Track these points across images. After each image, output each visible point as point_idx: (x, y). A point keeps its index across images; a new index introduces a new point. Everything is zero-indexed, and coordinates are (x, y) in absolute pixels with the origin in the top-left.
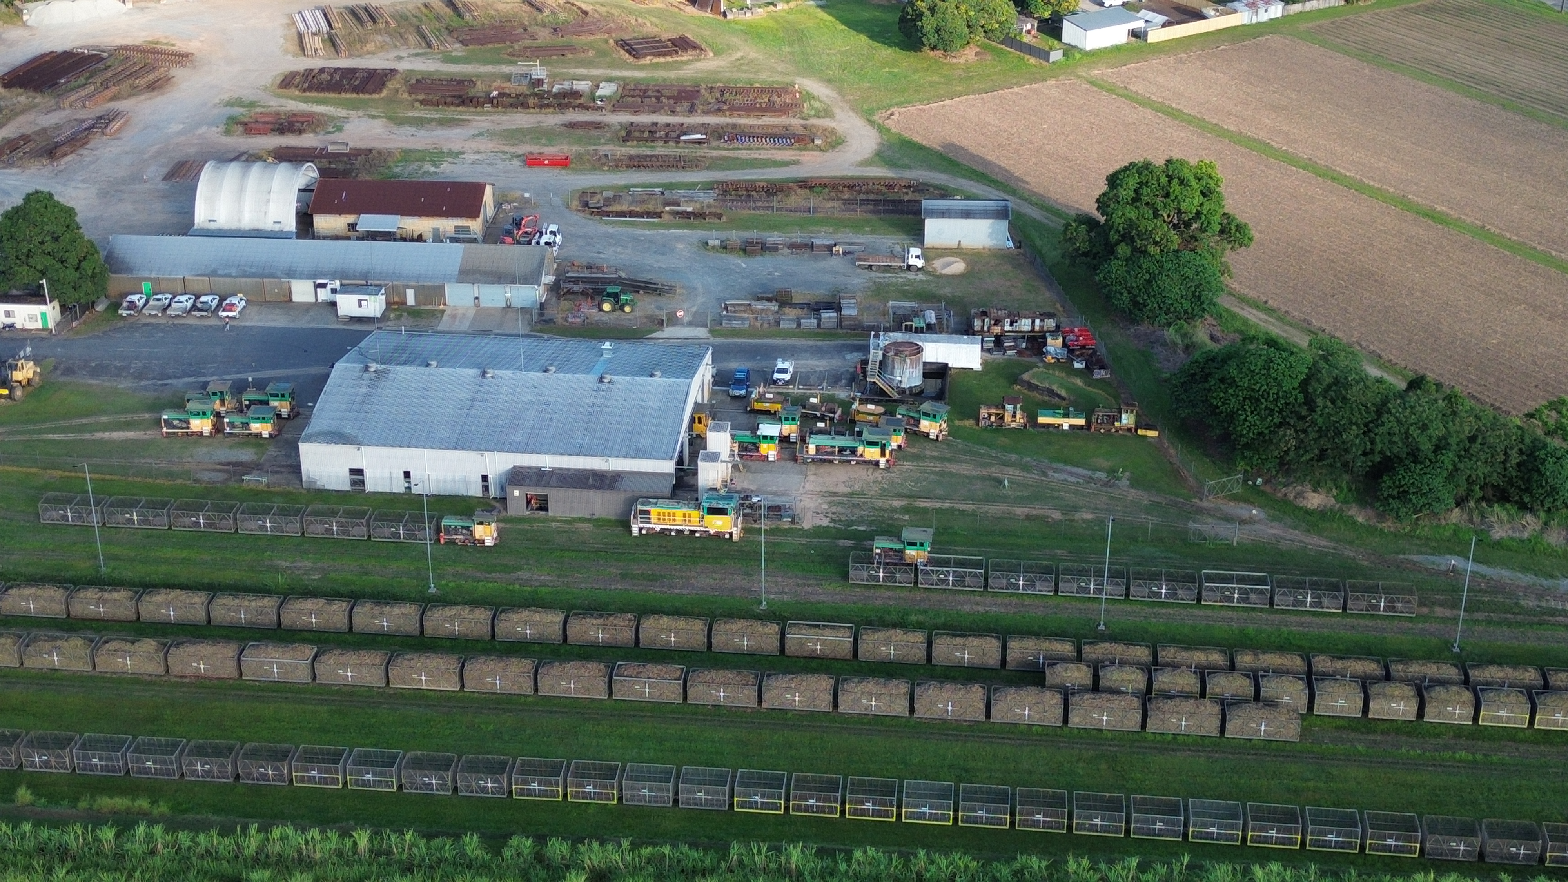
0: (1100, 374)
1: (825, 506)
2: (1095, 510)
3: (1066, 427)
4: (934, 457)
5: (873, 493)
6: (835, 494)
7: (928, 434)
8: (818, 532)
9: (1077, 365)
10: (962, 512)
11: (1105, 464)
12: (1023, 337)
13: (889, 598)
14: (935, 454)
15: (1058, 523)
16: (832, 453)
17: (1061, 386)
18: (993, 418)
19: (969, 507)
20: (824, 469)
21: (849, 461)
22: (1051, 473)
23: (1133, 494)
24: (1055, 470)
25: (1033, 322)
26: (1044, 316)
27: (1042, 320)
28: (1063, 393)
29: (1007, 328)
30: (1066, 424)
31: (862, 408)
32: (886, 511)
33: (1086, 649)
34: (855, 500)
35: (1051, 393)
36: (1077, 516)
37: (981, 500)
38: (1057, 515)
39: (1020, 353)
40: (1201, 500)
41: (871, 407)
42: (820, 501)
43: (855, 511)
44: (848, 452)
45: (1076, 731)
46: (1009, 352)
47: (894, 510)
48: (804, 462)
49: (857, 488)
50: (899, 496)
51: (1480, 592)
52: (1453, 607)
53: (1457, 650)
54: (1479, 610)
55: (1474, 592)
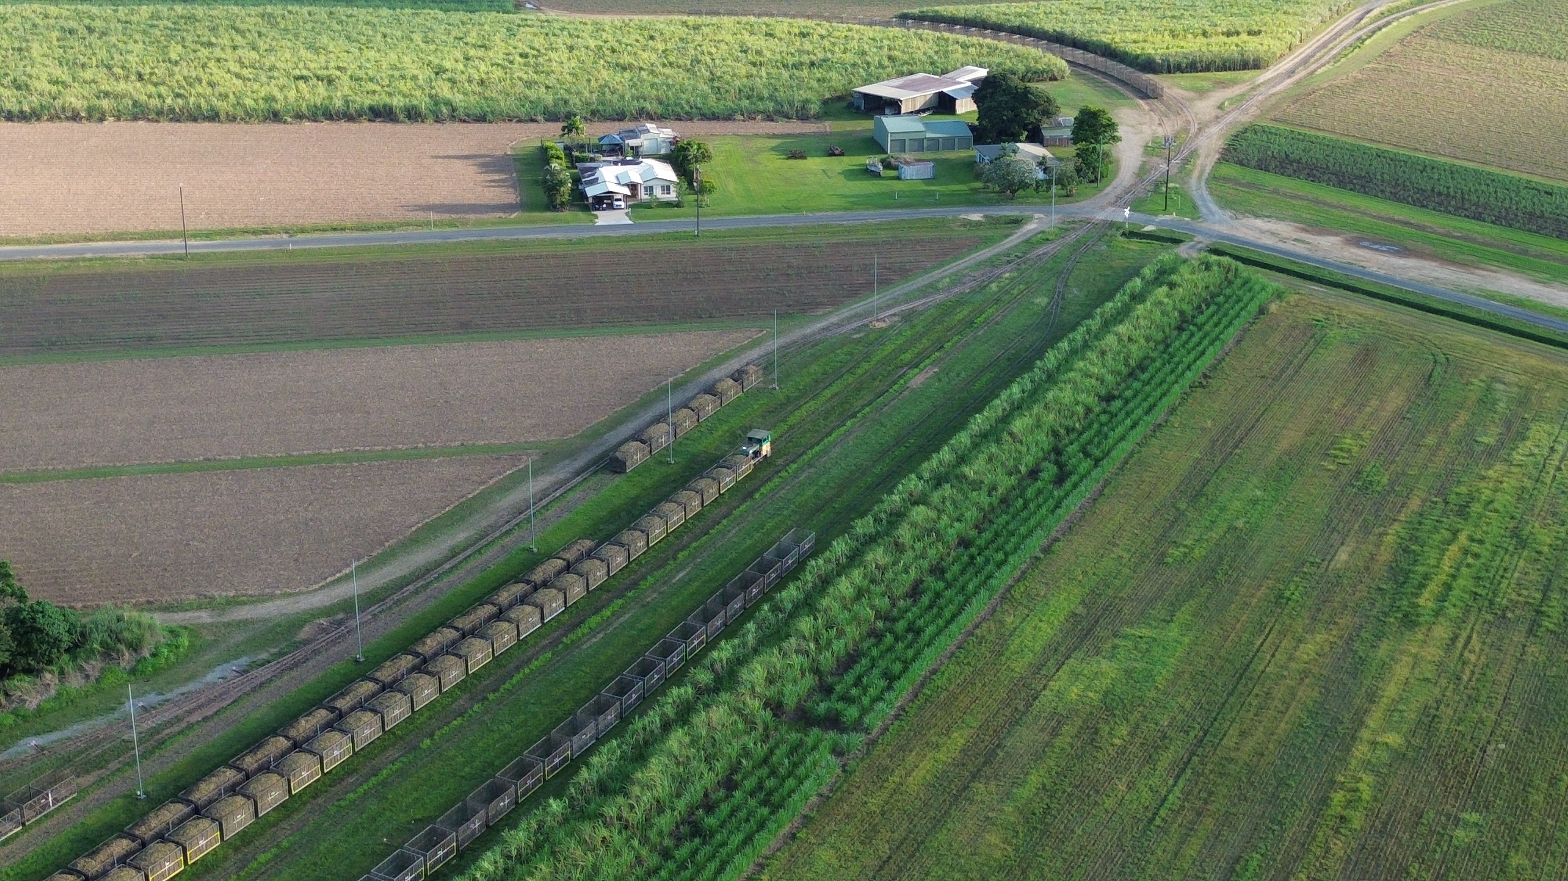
51: (86, 750)
52: (88, 772)
53: (143, 796)
54: (107, 762)
55: (82, 752)
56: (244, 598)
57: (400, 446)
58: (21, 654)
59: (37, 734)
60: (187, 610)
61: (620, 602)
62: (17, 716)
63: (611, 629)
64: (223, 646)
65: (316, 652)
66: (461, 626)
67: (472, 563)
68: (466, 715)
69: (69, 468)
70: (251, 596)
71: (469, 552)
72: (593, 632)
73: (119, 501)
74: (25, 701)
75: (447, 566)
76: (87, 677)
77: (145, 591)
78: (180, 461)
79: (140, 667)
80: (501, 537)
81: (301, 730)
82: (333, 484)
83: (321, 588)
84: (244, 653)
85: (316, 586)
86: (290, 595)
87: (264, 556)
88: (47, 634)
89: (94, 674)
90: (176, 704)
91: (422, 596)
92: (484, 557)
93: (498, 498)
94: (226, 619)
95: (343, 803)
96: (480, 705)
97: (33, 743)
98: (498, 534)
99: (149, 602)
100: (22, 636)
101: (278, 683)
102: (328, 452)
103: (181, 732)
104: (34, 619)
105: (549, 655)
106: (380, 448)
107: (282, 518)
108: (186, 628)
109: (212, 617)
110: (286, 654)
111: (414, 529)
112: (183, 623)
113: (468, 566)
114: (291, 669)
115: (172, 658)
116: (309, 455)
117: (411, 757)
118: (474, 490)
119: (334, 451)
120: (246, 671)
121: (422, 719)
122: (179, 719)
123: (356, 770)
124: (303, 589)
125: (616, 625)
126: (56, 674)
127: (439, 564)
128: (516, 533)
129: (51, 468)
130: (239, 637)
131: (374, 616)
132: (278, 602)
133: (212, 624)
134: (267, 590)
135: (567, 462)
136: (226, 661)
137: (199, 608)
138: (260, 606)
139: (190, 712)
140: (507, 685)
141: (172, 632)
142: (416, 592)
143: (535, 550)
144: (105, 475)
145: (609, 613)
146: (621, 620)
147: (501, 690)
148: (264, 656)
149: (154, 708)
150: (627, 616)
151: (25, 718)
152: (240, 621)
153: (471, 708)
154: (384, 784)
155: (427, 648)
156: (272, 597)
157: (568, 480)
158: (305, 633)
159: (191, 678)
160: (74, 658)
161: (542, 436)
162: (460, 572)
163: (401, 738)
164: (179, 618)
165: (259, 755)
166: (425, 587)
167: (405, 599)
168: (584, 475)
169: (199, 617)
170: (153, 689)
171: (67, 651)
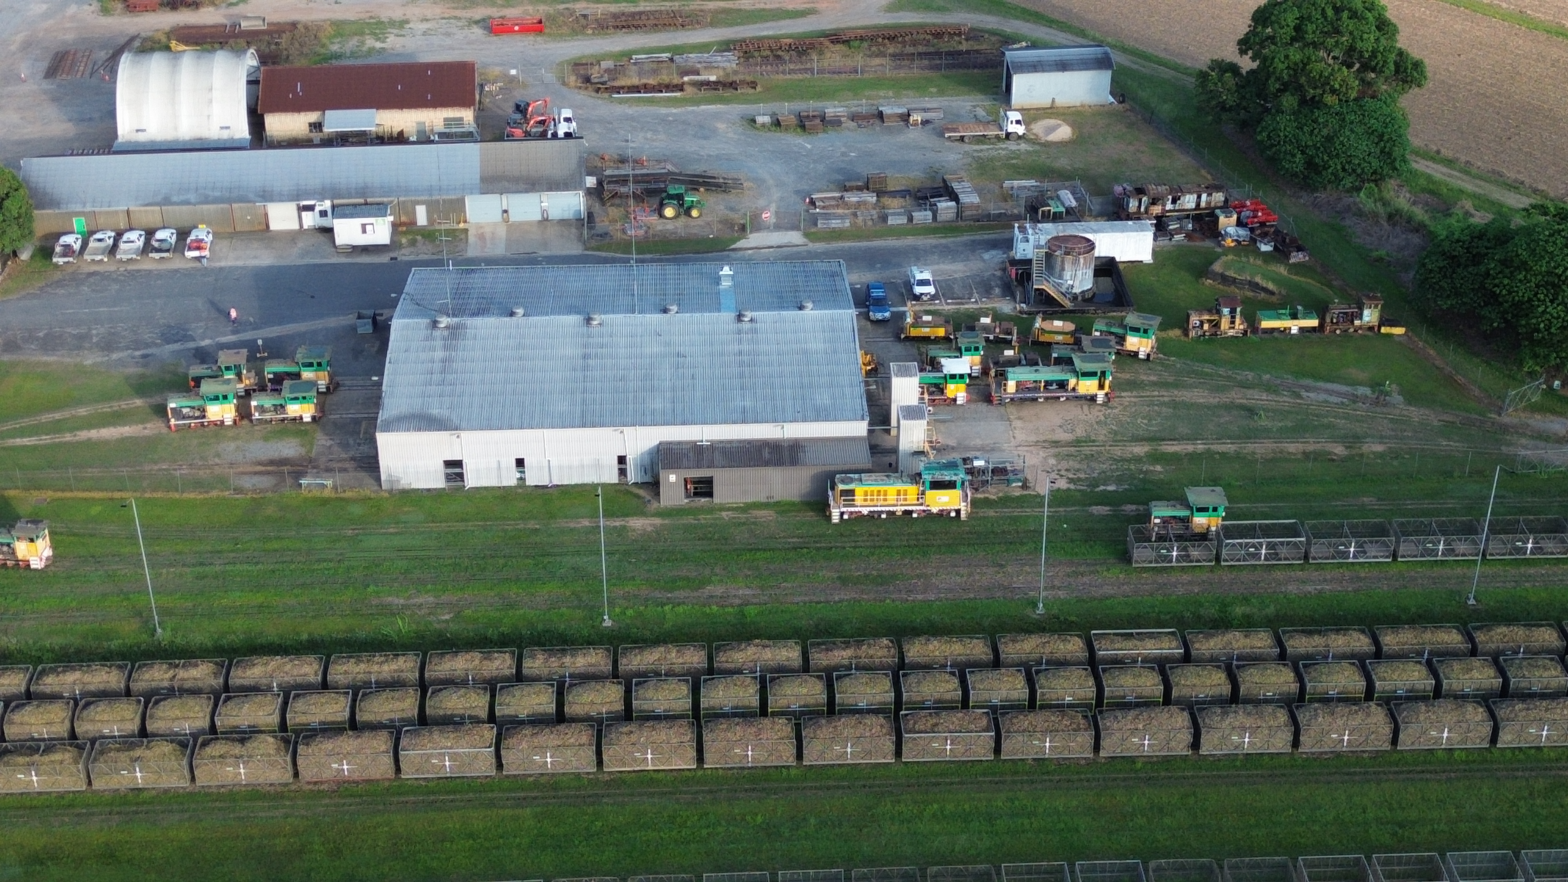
0: (1297, 257)
1: (1052, 461)
2: (1382, 439)
3: (1294, 331)
4: (1154, 384)
5: (1102, 438)
6: (1056, 443)
7: (1136, 354)
8: (1059, 498)
9: (1265, 248)
10: (1223, 455)
11: (1362, 376)
12: (1188, 217)
13: (1190, 583)
14: (1153, 378)
15: (1344, 460)
16: (1036, 389)
17: (1265, 276)
18: (1206, 327)
19: (1229, 447)
20: (1028, 411)
21: (1059, 398)
22: (1304, 394)
23: (1416, 414)
24: (1308, 389)
25: (1199, 197)
26: (1211, 189)
27: (1210, 195)
28: (1271, 286)
29: (1169, 206)
30: (1295, 326)
31: (1047, 325)
32: (1129, 461)
33: (1480, 637)
34: (1087, 450)
35: (1255, 286)
36: (1365, 449)
37: (1239, 438)
38: (1339, 450)
39: (1189, 236)
40: (1500, 415)
41: (1058, 324)
42: (1042, 454)
43: (1093, 464)
44: (1054, 387)
45: (1509, 754)
46: (1177, 237)
47: (1138, 459)
48: (1001, 403)
49: (1080, 432)
50: (1137, 439)
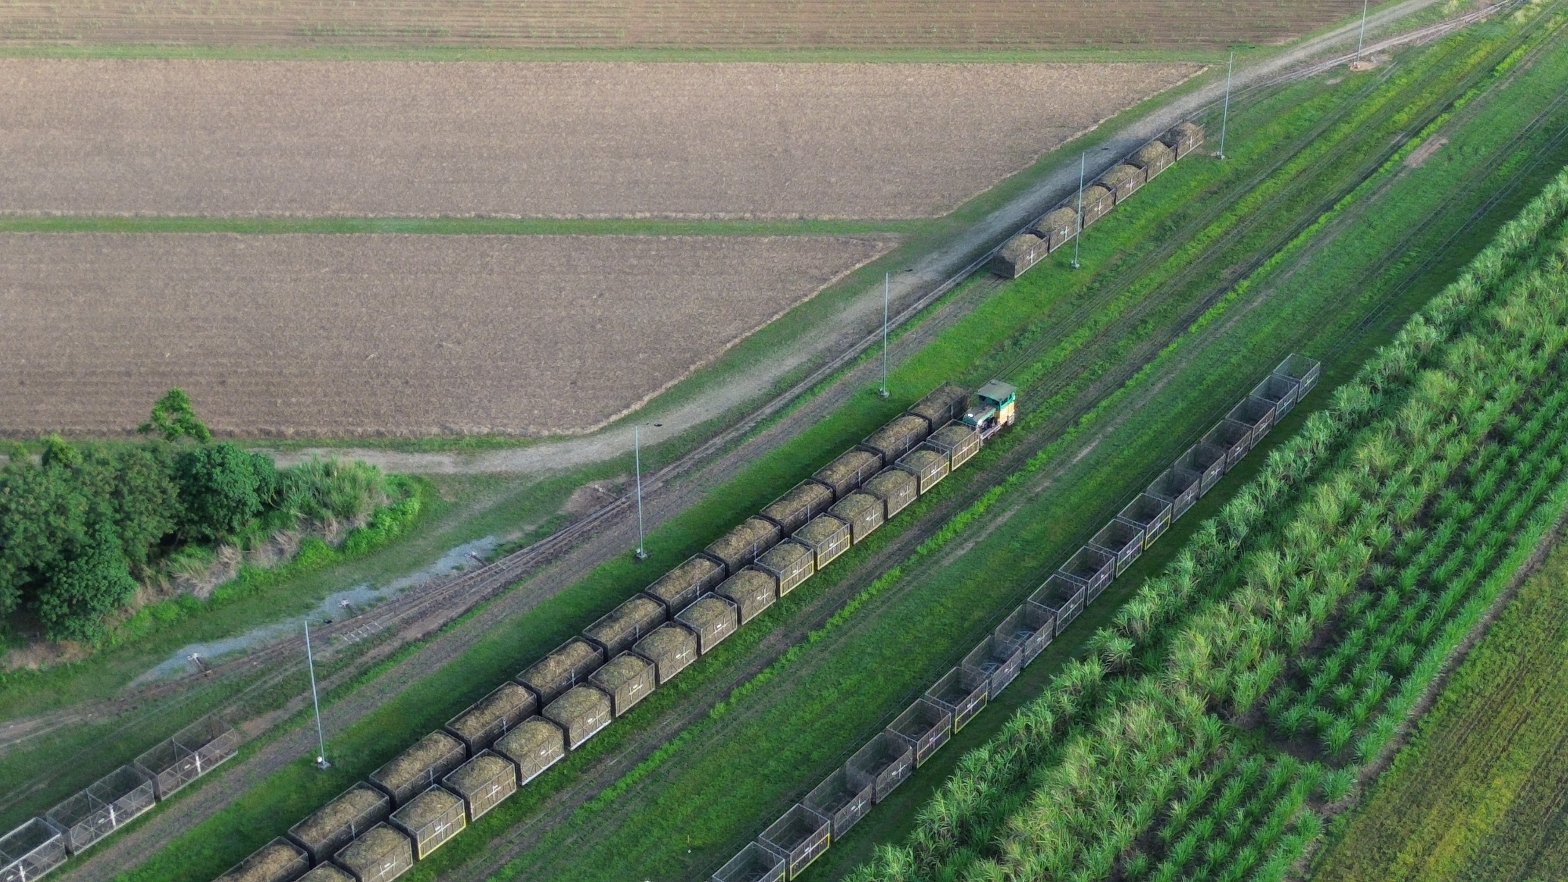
51: (263, 674)
52: (259, 712)
53: (326, 765)
54: (287, 698)
55: (257, 678)
56: (501, 439)
57: (722, 215)
58: (191, 521)
59: (204, 639)
60: (425, 452)
61: (998, 490)
62: (182, 606)
63: (984, 536)
64: (465, 515)
65: (585, 536)
66: (778, 518)
67: (803, 407)
68: (777, 665)
69: (309, 215)
70: (510, 435)
71: (797, 390)
72: (960, 538)
73: (363, 270)
74: (194, 586)
75: (768, 410)
76: (281, 552)
77: (377, 415)
78: (447, 217)
79: (350, 543)
80: (841, 369)
81: (549, 678)
82: (632, 267)
83: (603, 430)
84: (489, 529)
85: (594, 428)
86: (561, 438)
87: (534, 373)
88: (227, 497)
89: (290, 549)
90: (392, 606)
91: (731, 457)
92: (819, 400)
93: (842, 305)
94: (474, 469)
95: (595, 806)
96: (796, 649)
97: (195, 656)
98: (838, 363)
99: (380, 434)
100: (195, 496)
101: (529, 584)
102: (630, 216)
103: (391, 656)
104: (210, 476)
105: (896, 572)
106: (696, 215)
107: (564, 314)
108: (419, 480)
109: (456, 464)
110: (545, 535)
111: (729, 346)
112: (418, 472)
113: (794, 413)
114: (548, 562)
115: (396, 529)
116: (606, 220)
117: (696, 732)
118: (812, 290)
119: (638, 215)
120: (489, 560)
121: (717, 665)
122: (390, 633)
123: (618, 746)
124: (578, 430)
125: (991, 528)
126: (239, 547)
127: (757, 405)
128: (862, 365)
129: (287, 214)
130: (487, 501)
131: (666, 482)
132: (544, 449)
133: (454, 477)
134: (532, 429)
135: (935, 255)
136: (466, 541)
137: (441, 449)
138: (519, 452)
139: (408, 623)
140: (836, 620)
141: (401, 485)
142: (724, 450)
143: (886, 394)
144: (353, 230)
145: (982, 509)
146: (1000, 520)
147: (828, 626)
148: (515, 536)
149: (363, 611)
150: (1008, 515)
151: (192, 612)
152: (491, 476)
153: (785, 653)
154: (654, 776)
155: (731, 550)
156: (537, 440)
157: (936, 284)
158: (574, 502)
159: (417, 564)
160: (265, 526)
161: (905, 212)
162: (784, 422)
163: (686, 696)
164: (416, 462)
165: (487, 716)
166: (737, 441)
167: (709, 459)
168: (958, 278)
169: (440, 464)
170: (364, 579)
171: (258, 514)
